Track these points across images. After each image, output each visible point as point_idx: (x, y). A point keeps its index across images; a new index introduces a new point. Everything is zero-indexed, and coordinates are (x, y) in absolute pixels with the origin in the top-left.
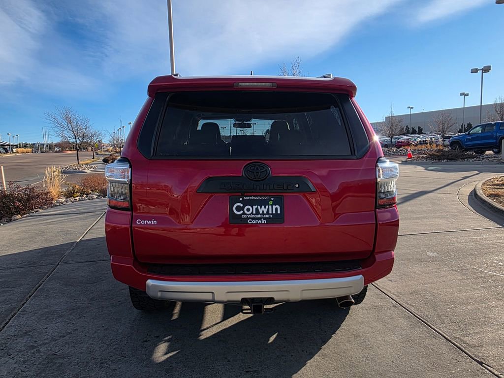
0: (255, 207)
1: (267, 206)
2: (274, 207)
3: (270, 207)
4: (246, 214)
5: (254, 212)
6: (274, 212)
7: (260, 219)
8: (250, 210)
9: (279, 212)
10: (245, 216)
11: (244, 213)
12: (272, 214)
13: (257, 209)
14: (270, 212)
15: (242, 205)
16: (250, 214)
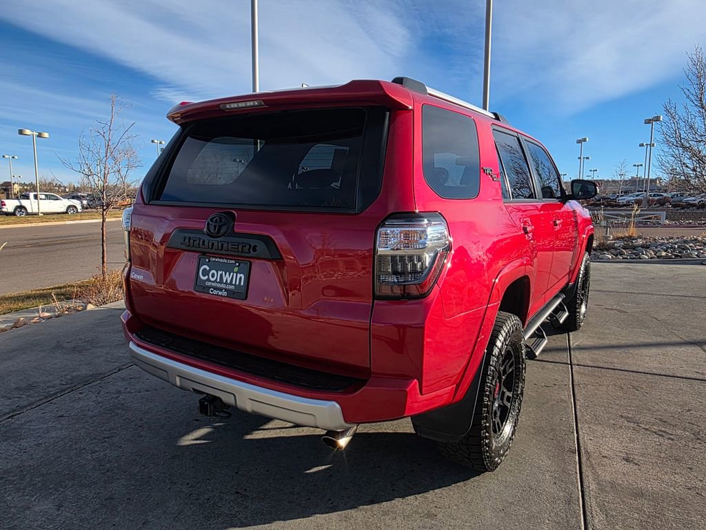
0: (220, 273)
1: (232, 274)
2: (239, 276)
3: (235, 274)
4: (211, 281)
5: (218, 280)
6: (237, 283)
7: (221, 289)
8: (214, 275)
9: (242, 284)
10: (209, 284)
11: (208, 280)
12: (235, 285)
13: (221, 275)
14: (234, 283)
15: (208, 268)
16: (213, 282)
